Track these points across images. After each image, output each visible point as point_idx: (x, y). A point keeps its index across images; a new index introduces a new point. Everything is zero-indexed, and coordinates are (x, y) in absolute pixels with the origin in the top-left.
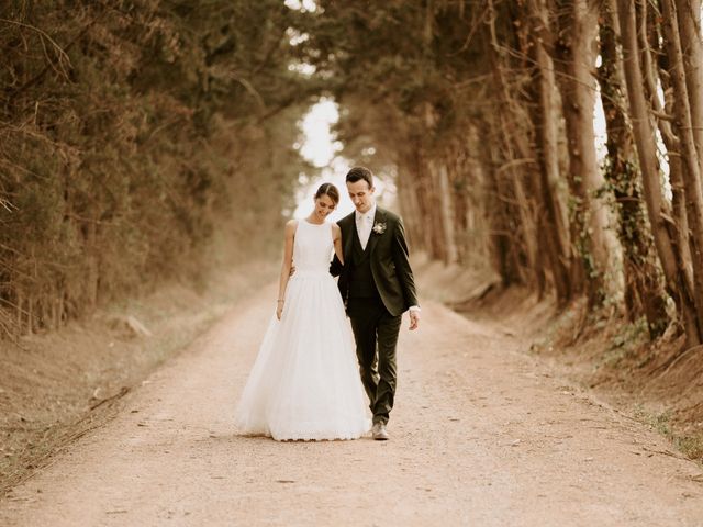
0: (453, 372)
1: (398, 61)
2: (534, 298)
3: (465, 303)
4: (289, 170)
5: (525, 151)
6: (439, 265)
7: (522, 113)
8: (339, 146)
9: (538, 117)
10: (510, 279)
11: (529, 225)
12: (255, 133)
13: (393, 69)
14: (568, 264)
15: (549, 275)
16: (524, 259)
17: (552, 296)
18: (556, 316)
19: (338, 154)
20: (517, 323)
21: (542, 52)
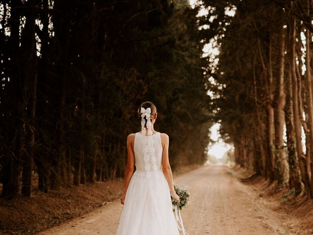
0: (223, 206)
1: (232, 110)
2: (264, 180)
3: (246, 179)
4: (205, 141)
5: (263, 136)
6: (242, 168)
7: (263, 125)
8: (220, 135)
9: (268, 126)
10: (258, 174)
11: (263, 158)
12: (190, 128)
13: (230, 112)
14: (273, 170)
15: (268, 173)
16: (262, 168)
17: (269, 180)
18: (269, 185)
19: (220, 138)
20: (258, 187)
21: (270, 107)
